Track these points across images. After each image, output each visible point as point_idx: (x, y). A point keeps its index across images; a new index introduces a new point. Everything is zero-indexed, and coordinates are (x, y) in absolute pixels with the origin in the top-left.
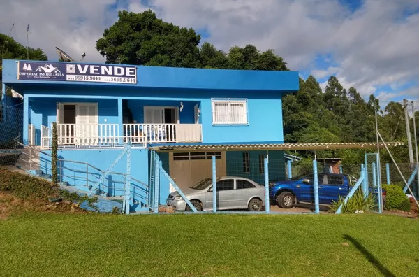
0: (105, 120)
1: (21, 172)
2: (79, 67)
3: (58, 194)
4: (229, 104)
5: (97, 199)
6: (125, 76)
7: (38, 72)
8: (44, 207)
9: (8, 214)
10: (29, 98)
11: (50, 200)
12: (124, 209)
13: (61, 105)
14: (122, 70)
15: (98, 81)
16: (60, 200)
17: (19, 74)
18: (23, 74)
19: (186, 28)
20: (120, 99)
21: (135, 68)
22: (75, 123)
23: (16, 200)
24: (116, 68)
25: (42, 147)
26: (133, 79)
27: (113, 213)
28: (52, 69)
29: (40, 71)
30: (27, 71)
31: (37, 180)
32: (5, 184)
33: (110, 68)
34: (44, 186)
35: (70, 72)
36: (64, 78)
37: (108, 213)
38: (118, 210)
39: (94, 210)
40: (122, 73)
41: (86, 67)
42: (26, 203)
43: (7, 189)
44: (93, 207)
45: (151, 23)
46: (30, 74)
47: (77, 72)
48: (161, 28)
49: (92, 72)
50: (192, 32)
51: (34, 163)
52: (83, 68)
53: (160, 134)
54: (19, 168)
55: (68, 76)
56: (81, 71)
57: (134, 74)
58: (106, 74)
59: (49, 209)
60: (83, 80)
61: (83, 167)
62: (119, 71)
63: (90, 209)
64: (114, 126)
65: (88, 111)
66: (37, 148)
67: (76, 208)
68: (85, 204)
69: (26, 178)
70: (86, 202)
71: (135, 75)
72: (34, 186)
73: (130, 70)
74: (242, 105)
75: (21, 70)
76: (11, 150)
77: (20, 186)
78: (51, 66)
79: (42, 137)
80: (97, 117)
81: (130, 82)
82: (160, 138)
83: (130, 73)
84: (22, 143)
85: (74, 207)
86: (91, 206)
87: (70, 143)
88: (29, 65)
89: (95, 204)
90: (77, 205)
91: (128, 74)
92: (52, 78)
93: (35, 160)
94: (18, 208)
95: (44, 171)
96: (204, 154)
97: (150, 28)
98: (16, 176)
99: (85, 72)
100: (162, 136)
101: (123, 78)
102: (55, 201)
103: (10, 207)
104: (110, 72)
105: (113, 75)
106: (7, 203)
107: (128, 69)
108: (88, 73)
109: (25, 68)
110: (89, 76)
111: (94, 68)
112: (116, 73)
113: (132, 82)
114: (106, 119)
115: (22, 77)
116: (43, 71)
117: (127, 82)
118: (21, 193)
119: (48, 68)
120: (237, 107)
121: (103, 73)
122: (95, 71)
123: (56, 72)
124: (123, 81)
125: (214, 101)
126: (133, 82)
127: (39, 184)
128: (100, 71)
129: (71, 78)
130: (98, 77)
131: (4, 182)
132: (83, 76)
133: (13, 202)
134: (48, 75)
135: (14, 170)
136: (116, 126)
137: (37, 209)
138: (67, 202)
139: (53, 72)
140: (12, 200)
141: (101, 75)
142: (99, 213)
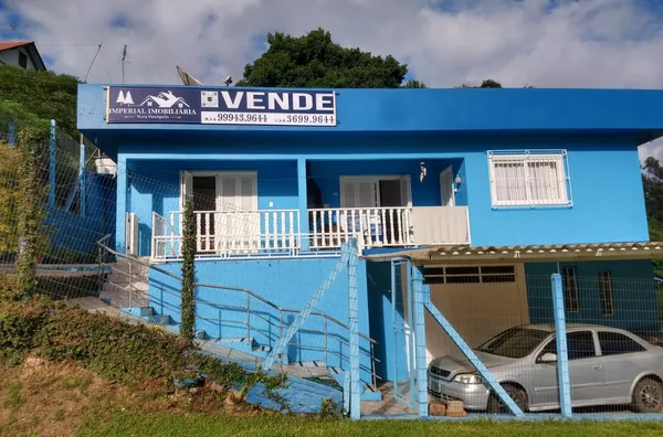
0: (271, 204)
1: (111, 312)
2: (226, 95)
3: (196, 368)
4: (525, 163)
5: (285, 379)
6: (313, 110)
7: (146, 107)
8: (163, 401)
9: (78, 421)
10: (128, 161)
11: (176, 382)
12: (346, 405)
13: (188, 175)
14: (309, 98)
15: (263, 122)
16: (201, 383)
17: (108, 111)
18: (116, 111)
19: (379, 57)
20: (301, 160)
21: (333, 95)
22: (214, 209)
23: (98, 381)
24: (296, 97)
25: (153, 259)
26: (329, 116)
27: (324, 414)
28: (172, 99)
29: (150, 104)
30: (125, 106)
31: (148, 332)
32: (75, 342)
33: (286, 96)
34: (163, 347)
35: (209, 105)
36: (197, 119)
37: (310, 416)
38: (335, 407)
39: (277, 406)
40: (309, 105)
41: (239, 95)
42: (122, 391)
43: (79, 356)
44: (277, 398)
45: (323, 50)
46: (130, 111)
47: (222, 107)
48: (340, 57)
49: (250, 105)
50: (391, 61)
51: (137, 291)
52: (233, 98)
53: (373, 231)
54: (107, 302)
55: (204, 115)
56: (229, 104)
57: (331, 105)
58: (278, 109)
59: (174, 405)
60: (234, 122)
61: (239, 300)
62: (303, 102)
63: (268, 403)
64: (291, 215)
65: (238, 187)
66: (143, 259)
67: (238, 402)
68: (258, 392)
69: (122, 328)
70: (260, 388)
71: (334, 109)
72: (140, 347)
73: (324, 98)
74: (553, 165)
75: (114, 104)
76: (92, 266)
77: (107, 347)
78: (170, 95)
79: (153, 237)
80: (254, 199)
81: (324, 123)
82: (374, 239)
83: (324, 105)
84: (114, 248)
85: (233, 399)
86: (271, 396)
87: (208, 249)
88: (129, 93)
89: (281, 391)
90: (238, 395)
91: (319, 107)
92: (172, 120)
93: (139, 286)
94: (103, 403)
95: (158, 309)
96: (475, 270)
97: (322, 58)
98: (100, 324)
99: (236, 105)
100: (377, 234)
101: (310, 116)
102: (190, 387)
103: (86, 401)
104: (284, 105)
105: (291, 110)
106: (77, 391)
107: (319, 97)
108: (243, 107)
109: (120, 99)
110: (245, 114)
111: (255, 97)
112: (296, 106)
113: (328, 121)
114: (271, 201)
115: (114, 119)
116: (155, 105)
117: (317, 123)
118: (111, 365)
119: (166, 99)
120: (541, 168)
121: (272, 106)
122: (256, 104)
123: (181, 105)
124: (310, 121)
125: (492, 158)
126: (329, 123)
127: (153, 342)
128: (265, 103)
129: (210, 118)
130: (262, 115)
131: (73, 338)
132: (234, 114)
133: (92, 388)
134: (165, 112)
135: (94, 308)
136: (295, 213)
137: (146, 406)
138: (215, 386)
139: (175, 106)
140: (90, 382)
141: (267, 110)
142: (291, 414)
